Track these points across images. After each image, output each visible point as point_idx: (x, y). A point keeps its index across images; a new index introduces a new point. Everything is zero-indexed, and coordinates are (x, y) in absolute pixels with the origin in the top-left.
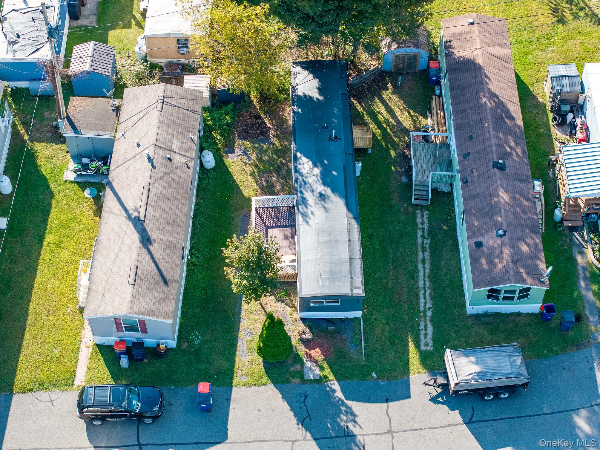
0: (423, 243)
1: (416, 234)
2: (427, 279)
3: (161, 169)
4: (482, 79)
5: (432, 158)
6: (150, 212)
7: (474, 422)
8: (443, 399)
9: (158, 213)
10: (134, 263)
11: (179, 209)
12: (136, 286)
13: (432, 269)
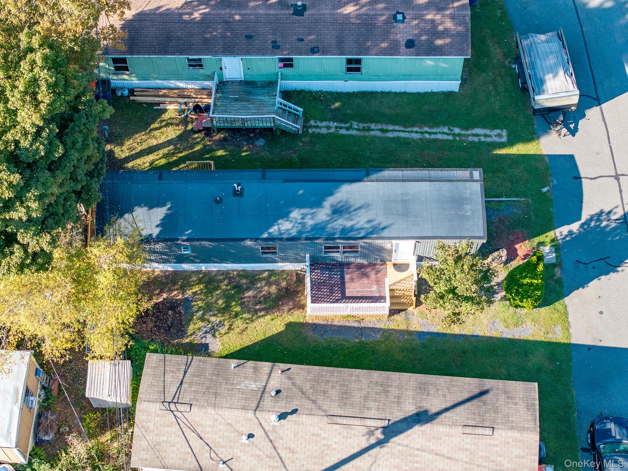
0: (357, 129)
1: (343, 136)
2: (410, 129)
3: (295, 403)
4: (161, 14)
5: (239, 103)
6: (373, 413)
7: (597, 96)
8: (572, 123)
9: (372, 404)
10: (460, 430)
11: (360, 379)
12: (495, 426)
13: (395, 123)
